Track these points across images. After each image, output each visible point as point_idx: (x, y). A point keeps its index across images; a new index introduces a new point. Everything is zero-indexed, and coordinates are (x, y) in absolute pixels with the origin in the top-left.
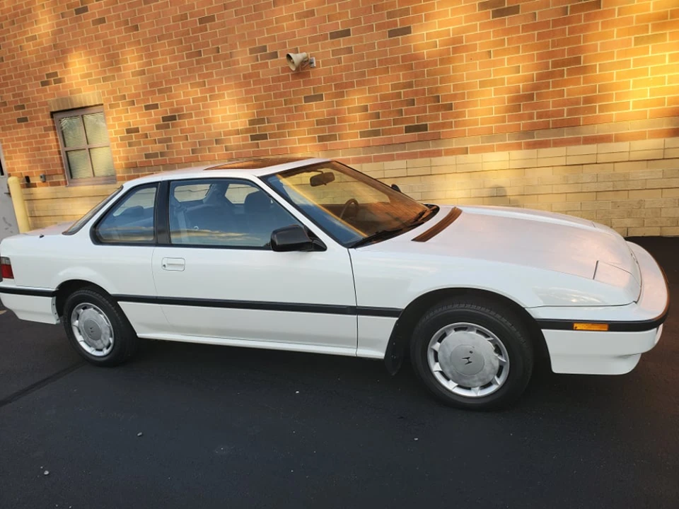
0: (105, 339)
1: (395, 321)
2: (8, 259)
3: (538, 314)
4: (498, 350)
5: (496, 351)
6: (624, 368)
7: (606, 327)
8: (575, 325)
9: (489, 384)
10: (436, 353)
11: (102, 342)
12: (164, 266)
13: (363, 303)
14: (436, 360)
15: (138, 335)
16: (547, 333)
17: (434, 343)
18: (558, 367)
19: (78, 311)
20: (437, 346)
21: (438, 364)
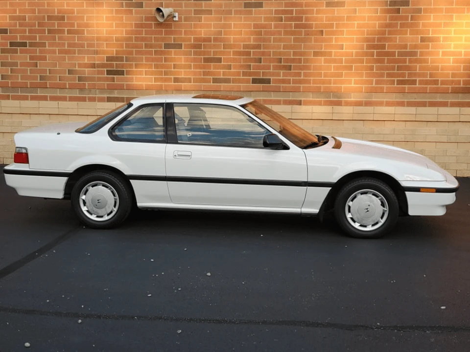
0: (109, 207)
1: (329, 190)
2: (25, 149)
3: (404, 184)
4: (383, 205)
5: (381, 205)
6: (441, 212)
7: (435, 190)
8: (421, 189)
9: (377, 223)
10: (349, 207)
11: (106, 210)
12: (175, 156)
13: (312, 179)
14: (349, 211)
15: (138, 204)
16: (408, 193)
17: (349, 202)
18: (412, 212)
19: (88, 188)
20: (351, 204)
21: (350, 213)
